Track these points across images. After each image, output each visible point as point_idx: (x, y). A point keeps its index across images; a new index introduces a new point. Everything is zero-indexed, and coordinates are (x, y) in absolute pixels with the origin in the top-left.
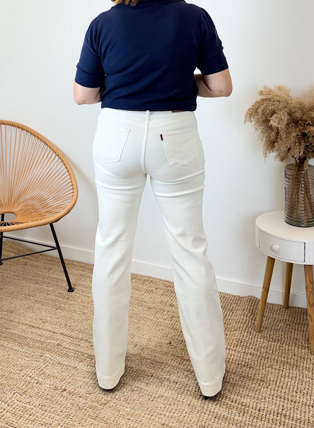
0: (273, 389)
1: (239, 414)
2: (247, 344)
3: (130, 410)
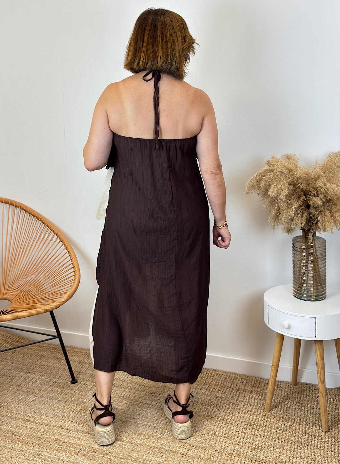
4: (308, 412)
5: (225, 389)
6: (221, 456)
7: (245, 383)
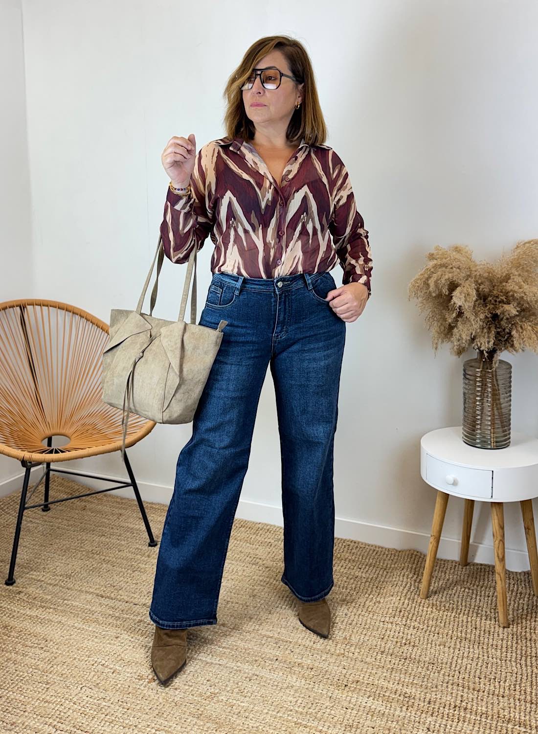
0: (447, 674)
1: (401, 707)
2: (409, 614)
3: (247, 705)
4: (480, 601)
5: (367, 567)
6: (359, 651)
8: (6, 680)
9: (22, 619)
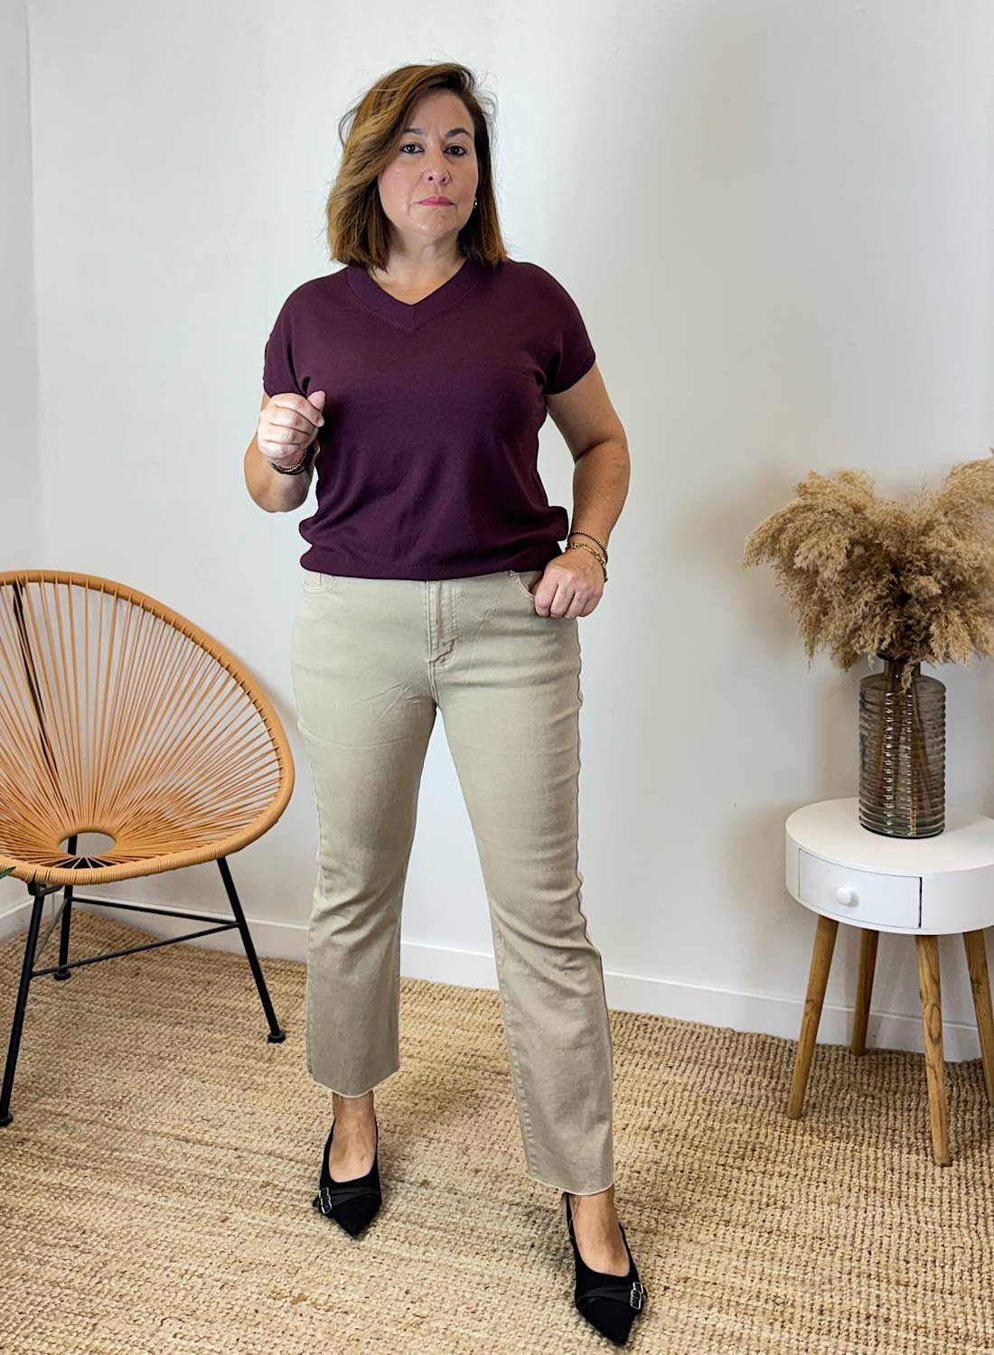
0: (847, 1257)
1: (771, 1324)
2: (770, 1152)
4: (895, 1118)
5: (683, 1064)
6: (683, 1222)
7: (732, 1050)
8: (9, 1313)
9: (31, 1191)
